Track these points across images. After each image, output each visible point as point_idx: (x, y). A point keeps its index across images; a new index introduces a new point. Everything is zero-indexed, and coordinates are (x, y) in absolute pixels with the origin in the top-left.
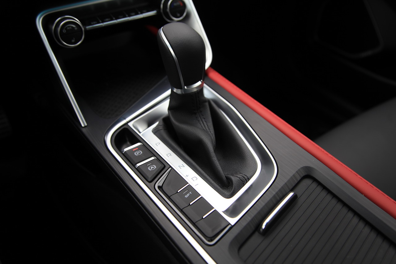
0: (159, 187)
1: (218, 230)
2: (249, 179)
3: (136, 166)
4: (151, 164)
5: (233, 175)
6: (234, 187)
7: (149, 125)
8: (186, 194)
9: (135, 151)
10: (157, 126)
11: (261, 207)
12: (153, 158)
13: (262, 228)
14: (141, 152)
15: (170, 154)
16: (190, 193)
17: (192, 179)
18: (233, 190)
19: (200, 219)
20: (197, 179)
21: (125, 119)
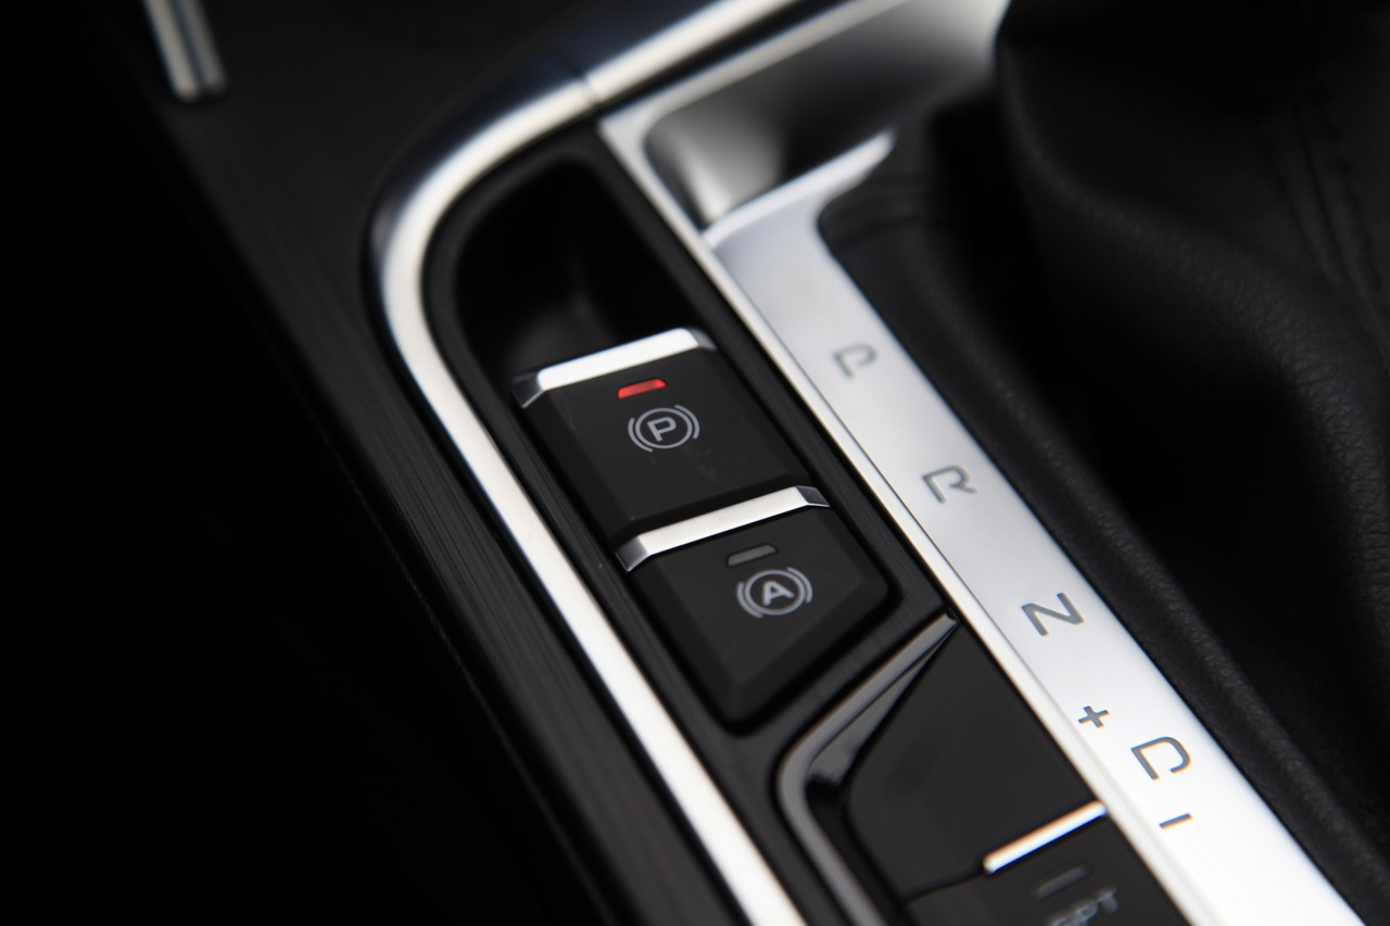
0: (818, 792)
3: (626, 549)
4: (768, 550)
7: (796, 161)
9: (637, 405)
10: (877, 178)
12: (790, 500)
14: (694, 429)
15: (953, 477)
16: (1107, 897)
17: (1136, 751)
20: (1186, 759)
21: (576, 70)
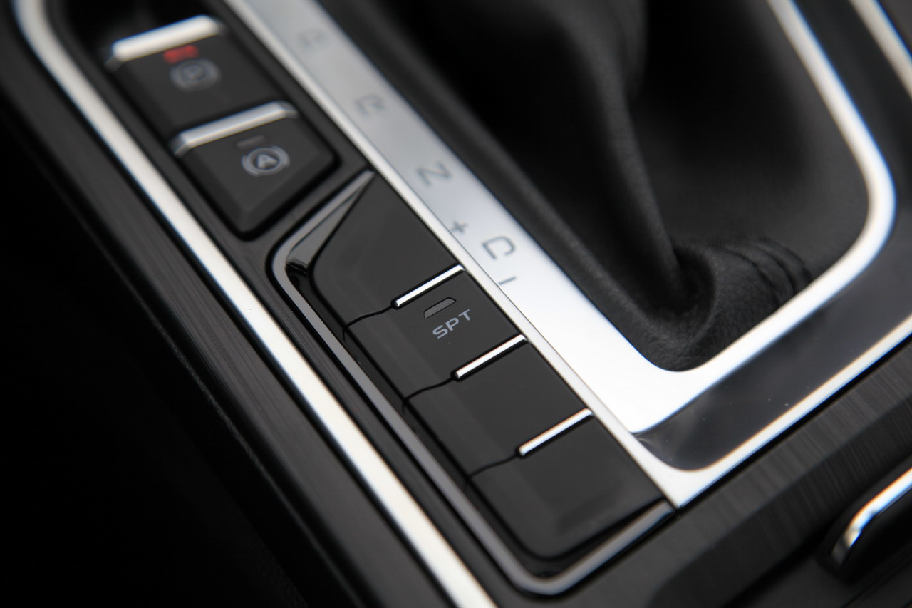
0: (294, 270)
1: (594, 525)
2: (808, 278)
3: (175, 143)
4: (260, 137)
5: (717, 246)
6: (714, 311)
8: (440, 319)
11: (857, 427)
12: (275, 112)
13: (844, 543)
16: (465, 314)
17: (485, 245)
18: (707, 326)
19: (503, 457)
20: (513, 249)
